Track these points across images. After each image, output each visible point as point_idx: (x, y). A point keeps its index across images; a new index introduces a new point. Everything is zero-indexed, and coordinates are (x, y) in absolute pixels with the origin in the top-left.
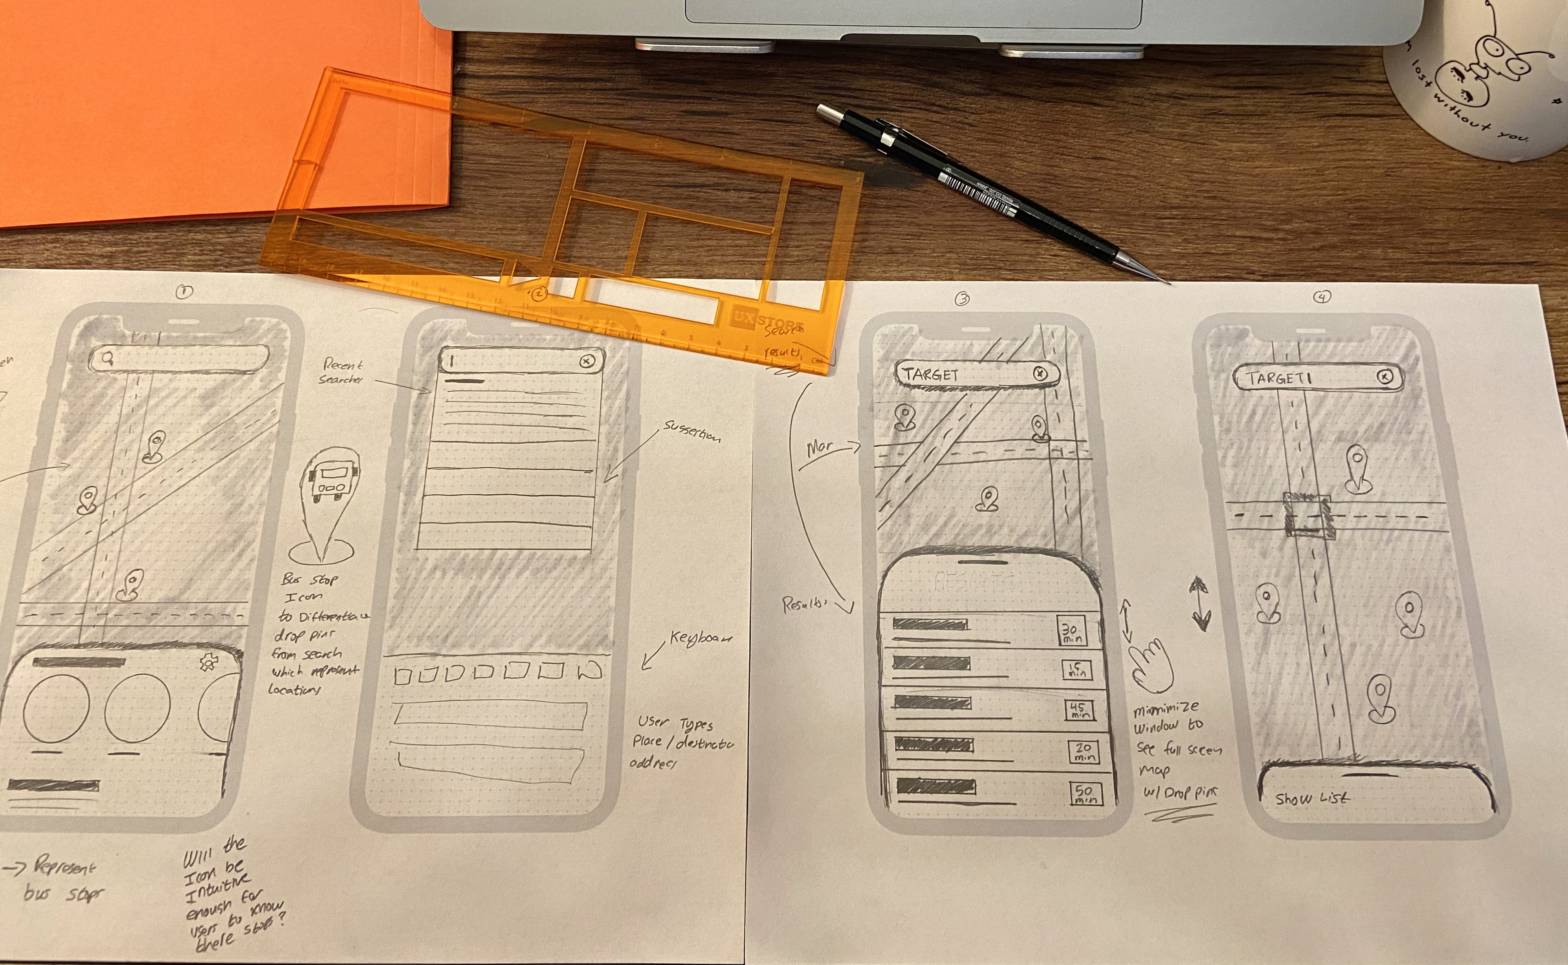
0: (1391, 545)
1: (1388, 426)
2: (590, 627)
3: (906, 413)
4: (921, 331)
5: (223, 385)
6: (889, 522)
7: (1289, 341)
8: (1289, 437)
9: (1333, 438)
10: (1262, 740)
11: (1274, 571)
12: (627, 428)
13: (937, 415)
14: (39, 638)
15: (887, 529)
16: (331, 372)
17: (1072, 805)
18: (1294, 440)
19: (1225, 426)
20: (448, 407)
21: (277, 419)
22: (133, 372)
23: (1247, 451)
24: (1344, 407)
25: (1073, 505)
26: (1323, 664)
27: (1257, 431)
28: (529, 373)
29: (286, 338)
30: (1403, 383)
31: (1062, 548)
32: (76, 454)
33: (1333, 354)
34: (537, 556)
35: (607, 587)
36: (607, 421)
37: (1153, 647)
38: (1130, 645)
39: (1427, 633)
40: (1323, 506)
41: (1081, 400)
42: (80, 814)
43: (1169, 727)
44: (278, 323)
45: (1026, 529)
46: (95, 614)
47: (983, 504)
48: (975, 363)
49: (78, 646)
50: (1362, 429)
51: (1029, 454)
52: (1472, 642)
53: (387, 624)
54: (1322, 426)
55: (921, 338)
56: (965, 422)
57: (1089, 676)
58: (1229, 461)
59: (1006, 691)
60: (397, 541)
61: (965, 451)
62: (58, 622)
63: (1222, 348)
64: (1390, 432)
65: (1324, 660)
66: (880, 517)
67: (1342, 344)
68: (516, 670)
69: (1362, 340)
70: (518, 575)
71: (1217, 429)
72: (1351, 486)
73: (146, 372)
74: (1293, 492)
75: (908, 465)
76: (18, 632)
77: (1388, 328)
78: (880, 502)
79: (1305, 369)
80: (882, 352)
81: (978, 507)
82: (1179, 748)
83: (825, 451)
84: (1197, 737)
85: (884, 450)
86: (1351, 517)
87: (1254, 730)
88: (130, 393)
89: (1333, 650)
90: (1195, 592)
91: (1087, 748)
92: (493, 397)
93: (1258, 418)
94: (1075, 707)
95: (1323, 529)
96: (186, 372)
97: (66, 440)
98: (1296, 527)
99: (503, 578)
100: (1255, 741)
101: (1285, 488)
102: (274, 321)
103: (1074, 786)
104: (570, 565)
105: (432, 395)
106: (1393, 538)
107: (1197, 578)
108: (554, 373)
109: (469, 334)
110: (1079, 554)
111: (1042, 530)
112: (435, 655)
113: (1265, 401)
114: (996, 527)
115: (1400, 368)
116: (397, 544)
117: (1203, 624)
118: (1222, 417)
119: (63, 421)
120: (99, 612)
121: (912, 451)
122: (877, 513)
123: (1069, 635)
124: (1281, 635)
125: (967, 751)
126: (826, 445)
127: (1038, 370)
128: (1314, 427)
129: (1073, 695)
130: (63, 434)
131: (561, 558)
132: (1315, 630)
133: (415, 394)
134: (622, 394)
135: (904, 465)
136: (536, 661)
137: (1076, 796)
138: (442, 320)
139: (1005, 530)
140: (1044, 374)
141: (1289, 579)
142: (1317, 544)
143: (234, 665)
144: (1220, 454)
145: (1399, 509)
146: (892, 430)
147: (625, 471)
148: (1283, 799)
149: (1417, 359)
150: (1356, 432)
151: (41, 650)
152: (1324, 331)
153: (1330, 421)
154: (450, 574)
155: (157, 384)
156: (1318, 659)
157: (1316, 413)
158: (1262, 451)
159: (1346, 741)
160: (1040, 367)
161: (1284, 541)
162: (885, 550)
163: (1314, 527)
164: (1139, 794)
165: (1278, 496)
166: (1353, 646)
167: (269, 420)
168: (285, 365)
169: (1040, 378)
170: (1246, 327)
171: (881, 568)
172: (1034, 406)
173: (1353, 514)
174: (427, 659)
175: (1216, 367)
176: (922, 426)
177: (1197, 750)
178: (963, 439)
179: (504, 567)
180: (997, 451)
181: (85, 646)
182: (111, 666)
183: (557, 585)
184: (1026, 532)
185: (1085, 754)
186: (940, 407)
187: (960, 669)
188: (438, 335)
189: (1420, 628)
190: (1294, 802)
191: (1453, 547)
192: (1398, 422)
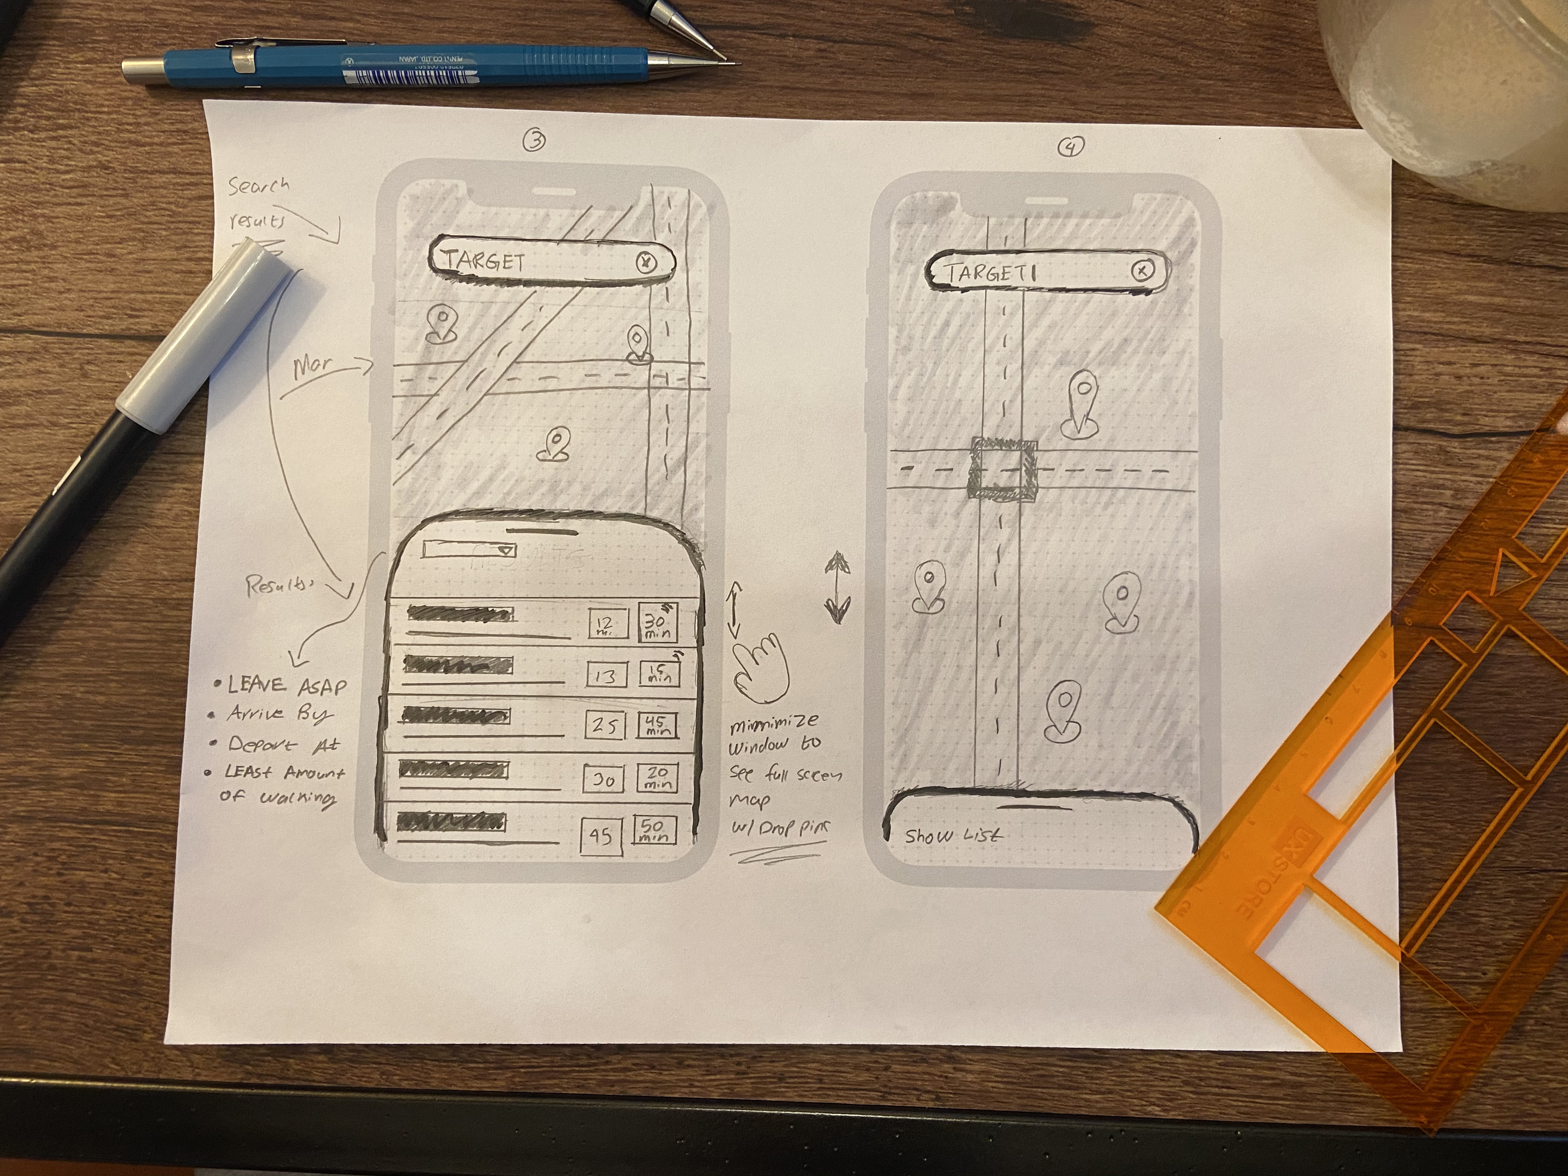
0: (1111, 509)
1: (1135, 343)
3: (444, 317)
4: (470, 192)
6: (409, 474)
7: (1011, 217)
8: (992, 358)
9: (1052, 360)
10: (897, 761)
11: (944, 543)
13: (490, 323)
15: (407, 485)
17: (634, 843)
18: (998, 363)
19: (904, 342)
23: (929, 379)
24: (1076, 315)
25: (676, 453)
26: (991, 667)
27: (948, 350)
30: (1166, 281)
31: (654, 514)
33: (1073, 236)
37: (767, 644)
38: (736, 641)
39: (1140, 627)
40: (1025, 456)
41: (702, 305)
43: (776, 746)
45: (605, 486)
47: (547, 450)
48: (551, 244)
50: (1095, 349)
51: (618, 381)
52: (1201, 640)
54: (1041, 343)
55: (470, 205)
56: (529, 335)
57: (675, 682)
58: (903, 393)
59: (560, 700)
61: (528, 377)
63: (914, 227)
64: (1135, 352)
65: (995, 661)
66: (397, 467)
67: (1088, 221)
69: (1118, 216)
71: (892, 347)
72: (1070, 427)
74: (986, 436)
75: (443, 394)
77: (1159, 196)
78: (398, 446)
79: (1029, 259)
80: (411, 225)
81: (540, 456)
82: (785, 774)
83: (320, 371)
84: (813, 759)
85: (409, 372)
86: (1061, 471)
87: (888, 750)
89: (1009, 649)
90: (832, 573)
91: (663, 772)
93: (951, 330)
94: (652, 721)
95: (1020, 487)
98: (983, 485)
100: (888, 763)
101: (975, 431)
103: (640, 820)
106: (1114, 501)
107: (838, 554)
110: (679, 521)
111: (629, 487)
113: (966, 307)
114: (563, 484)
115: (1166, 258)
117: (838, 614)
118: (900, 331)
121: (450, 374)
122: (393, 460)
123: (654, 628)
124: (941, 629)
125: (499, 777)
126: (322, 363)
127: (644, 259)
128: (1029, 344)
129: (651, 706)
132: (988, 622)
135: (436, 394)
137: (641, 831)
139: (576, 488)
140: (652, 264)
141: (962, 555)
142: (1009, 509)
144: (891, 382)
145: (1131, 460)
146: (422, 342)
148: (915, 836)
149: (1193, 244)
150: (1088, 352)
152: (1065, 201)
153: (1052, 337)
156: (986, 659)
157: (1035, 325)
158: (951, 379)
159: (1009, 765)
160: (646, 253)
161: (964, 503)
162: (403, 514)
163: (1008, 485)
164: (725, 828)
165: (964, 441)
166: (1038, 643)
169: (645, 270)
170: (953, 194)
171: (396, 536)
172: (633, 311)
173: (1065, 467)
175: (903, 256)
176: (467, 338)
177: (809, 775)
178: (527, 357)
180: (573, 376)
184: (606, 490)
185: (659, 780)
186: (494, 310)
187: (499, 673)
189: (1133, 620)
190: (929, 840)
191: (1197, 512)
192: (1149, 337)
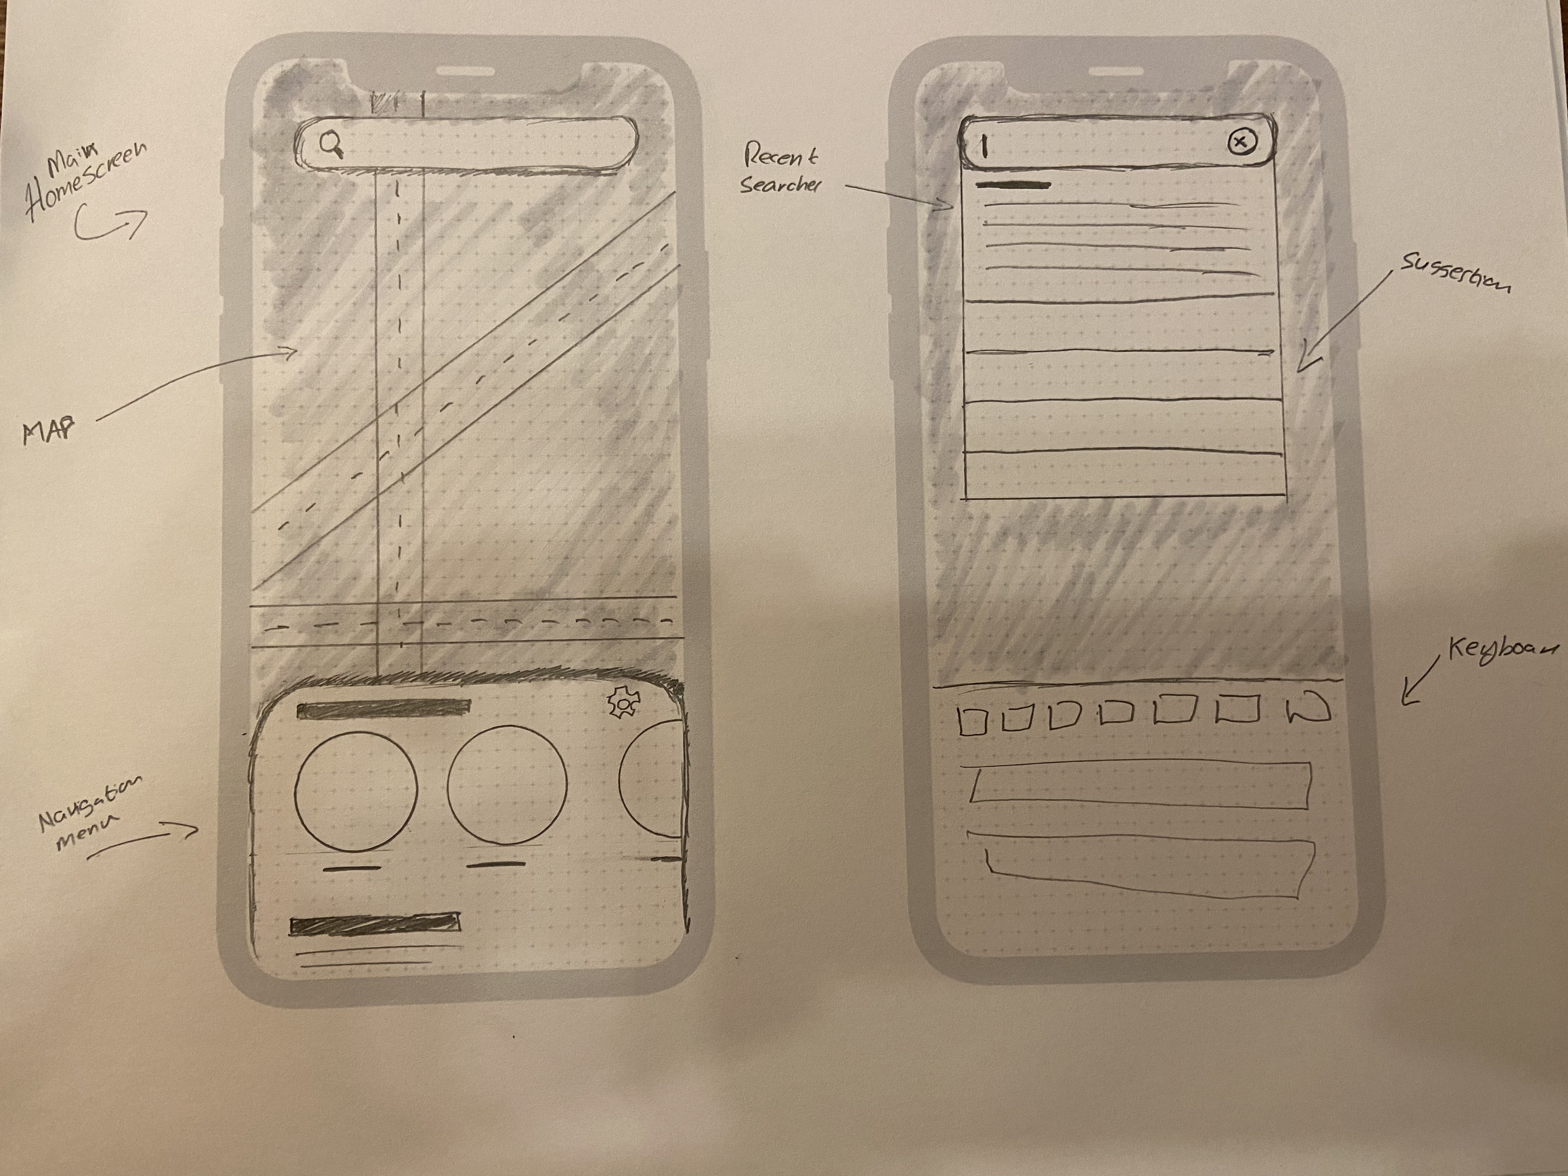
2: (1299, 632)
5: (560, 198)
12: (1330, 270)
14: (300, 668)
16: (761, 172)
20: (990, 235)
21: (672, 262)
22: (385, 170)
28: (1134, 168)
29: (664, 103)
32: (304, 329)
34: (1188, 509)
35: (1324, 561)
36: (1291, 256)
42: (432, 970)
44: (645, 75)
46: (398, 623)
49: (377, 681)
53: (931, 634)
60: (928, 486)
62: (331, 638)
68: (1170, 709)
70: (1158, 543)
73: (409, 170)
76: (258, 658)
88: (386, 213)
92: (1070, 214)
96: (486, 171)
97: (282, 303)
99: (1130, 548)
102: (638, 69)
104: (1250, 524)
105: (956, 213)
108: (1181, 166)
109: (1011, 91)
112: (1024, 684)
116: (929, 492)
119: (268, 265)
120: (405, 618)
130: (274, 290)
131: (1234, 511)
133: (923, 211)
134: (1317, 203)
136: (1208, 693)
138: (956, 65)
143: (670, 709)
147: (1334, 351)
151: (306, 690)
154: (1033, 542)
155: (434, 195)
167: (658, 264)
168: (671, 156)
174: (1012, 692)
179: (1131, 530)
181: (391, 679)
182: (445, 713)
183: (1230, 559)
188: (952, 94)
